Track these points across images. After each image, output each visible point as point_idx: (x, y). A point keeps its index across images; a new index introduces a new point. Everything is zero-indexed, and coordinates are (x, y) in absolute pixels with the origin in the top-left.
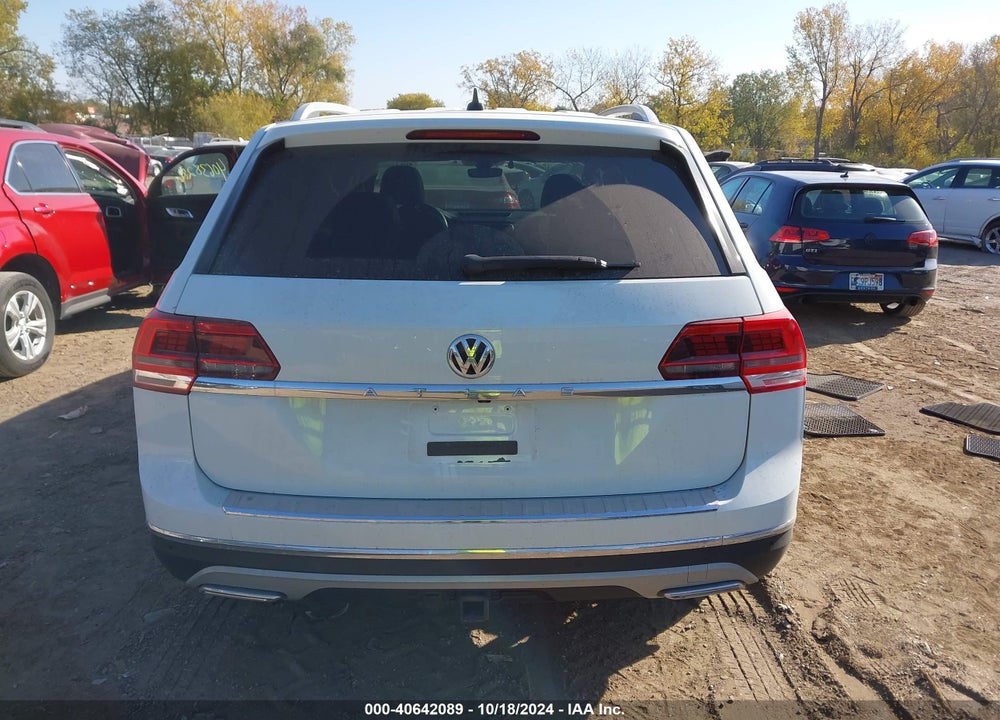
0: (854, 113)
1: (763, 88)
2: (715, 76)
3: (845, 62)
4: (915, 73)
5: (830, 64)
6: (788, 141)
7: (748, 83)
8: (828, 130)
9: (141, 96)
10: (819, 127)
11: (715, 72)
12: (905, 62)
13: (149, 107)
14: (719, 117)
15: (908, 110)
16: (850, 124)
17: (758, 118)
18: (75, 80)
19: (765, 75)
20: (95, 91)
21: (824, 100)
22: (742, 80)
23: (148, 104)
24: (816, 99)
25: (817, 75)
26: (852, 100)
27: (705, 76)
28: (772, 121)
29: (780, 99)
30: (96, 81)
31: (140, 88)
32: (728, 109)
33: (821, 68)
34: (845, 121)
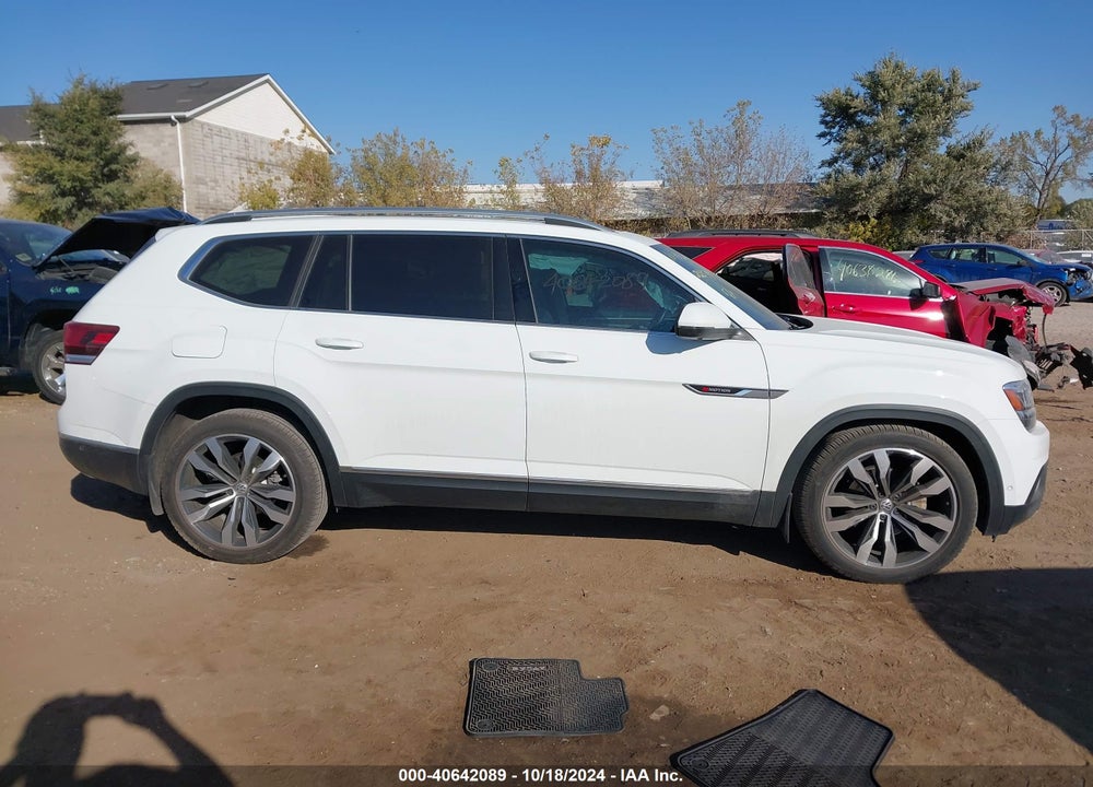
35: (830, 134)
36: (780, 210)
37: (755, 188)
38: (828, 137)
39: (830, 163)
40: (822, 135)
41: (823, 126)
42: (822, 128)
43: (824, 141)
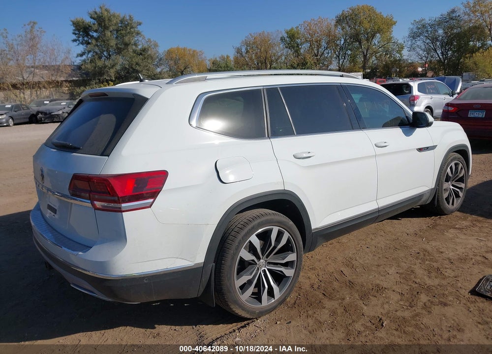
9: (441, 57)
13: (444, 62)
18: (411, 53)
20: (420, 57)
23: (445, 61)
30: (421, 52)
31: (442, 53)
35: (79, 41)
36: (62, 79)
37: (45, 67)
38: (78, 42)
39: (81, 55)
40: (74, 41)
41: (74, 35)
42: (74, 37)
43: (76, 44)
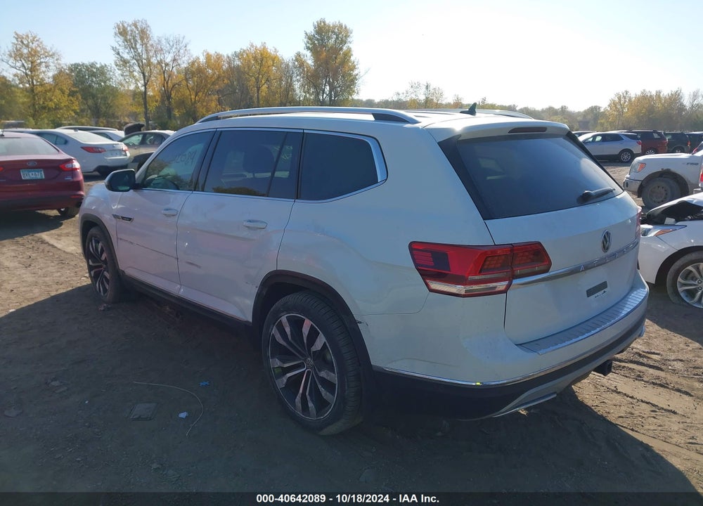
0: (166, 95)
1: (93, 75)
2: (59, 64)
3: (154, 60)
4: (200, 71)
5: (144, 61)
6: (120, 114)
7: (81, 70)
8: (152, 106)
10: (145, 104)
11: (59, 61)
12: (193, 63)
14: (69, 95)
15: (200, 94)
16: (166, 102)
17: (94, 96)
19: (93, 65)
21: (145, 85)
22: (76, 68)
24: (140, 85)
25: (137, 68)
26: (164, 87)
27: (51, 64)
28: (105, 98)
29: (108, 83)
32: (75, 89)
33: (139, 64)
34: (162, 101)
